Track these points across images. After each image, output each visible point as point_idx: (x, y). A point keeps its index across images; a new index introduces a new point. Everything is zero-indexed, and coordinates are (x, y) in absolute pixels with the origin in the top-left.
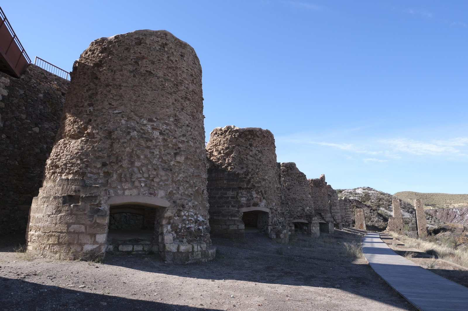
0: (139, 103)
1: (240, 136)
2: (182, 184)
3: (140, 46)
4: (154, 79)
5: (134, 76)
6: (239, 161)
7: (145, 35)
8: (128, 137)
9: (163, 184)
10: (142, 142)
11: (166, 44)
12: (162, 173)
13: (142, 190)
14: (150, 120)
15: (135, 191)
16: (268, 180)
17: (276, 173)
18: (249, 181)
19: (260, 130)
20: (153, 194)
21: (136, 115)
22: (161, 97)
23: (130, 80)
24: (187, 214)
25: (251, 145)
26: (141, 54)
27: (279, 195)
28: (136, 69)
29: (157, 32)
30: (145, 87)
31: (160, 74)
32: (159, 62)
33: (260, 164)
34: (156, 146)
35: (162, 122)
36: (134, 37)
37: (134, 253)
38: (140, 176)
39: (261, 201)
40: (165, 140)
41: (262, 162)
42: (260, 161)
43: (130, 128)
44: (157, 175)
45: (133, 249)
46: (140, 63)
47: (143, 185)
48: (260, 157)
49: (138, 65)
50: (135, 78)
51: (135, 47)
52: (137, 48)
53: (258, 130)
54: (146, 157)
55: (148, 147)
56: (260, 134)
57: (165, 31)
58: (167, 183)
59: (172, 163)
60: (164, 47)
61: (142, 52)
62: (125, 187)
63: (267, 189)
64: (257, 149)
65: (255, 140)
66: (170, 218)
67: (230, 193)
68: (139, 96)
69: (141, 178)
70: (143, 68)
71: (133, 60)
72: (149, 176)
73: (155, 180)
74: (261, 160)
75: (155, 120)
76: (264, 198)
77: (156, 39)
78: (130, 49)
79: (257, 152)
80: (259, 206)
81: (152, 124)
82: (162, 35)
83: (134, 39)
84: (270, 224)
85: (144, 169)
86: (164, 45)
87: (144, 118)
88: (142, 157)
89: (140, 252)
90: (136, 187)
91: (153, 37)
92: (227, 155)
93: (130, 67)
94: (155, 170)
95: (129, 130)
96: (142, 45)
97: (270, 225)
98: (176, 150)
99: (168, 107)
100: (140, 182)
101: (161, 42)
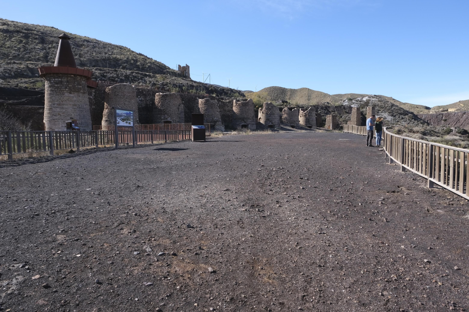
1: (162, 97)
6: (162, 105)
16: (172, 111)
18: (165, 111)
25: (166, 99)
31: (120, 94)
33: (169, 106)
39: (168, 118)
56: (169, 95)
63: (171, 114)
65: (167, 97)
67: (159, 116)
74: (170, 104)
77: (118, 86)
79: (168, 102)
92: (159, 103)
93: (114, 94)
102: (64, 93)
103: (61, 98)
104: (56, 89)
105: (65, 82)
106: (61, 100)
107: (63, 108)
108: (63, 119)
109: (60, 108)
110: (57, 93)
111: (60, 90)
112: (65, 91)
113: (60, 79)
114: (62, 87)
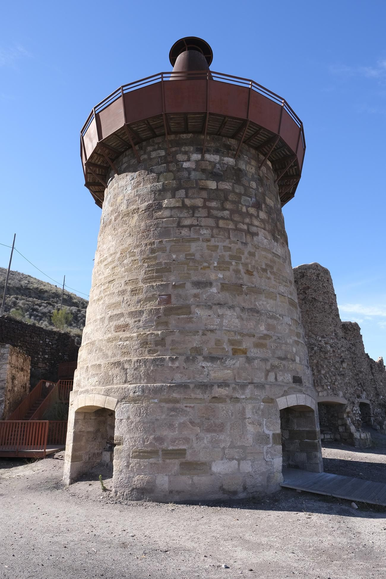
0: (313, 324)
2: (349, 385)
3: (304, 279)
4: (319, 304)
5: (305, 303)
7: (306, 269)
8: (313, 352)
9: (340, 386)
10: (322, 354)
11: (319, 274)
12: (339, 378)
13: (329, 392)
14: (323, 337)
15: (325, 393)
16: (364, 372)
17: (368, 365)
19: (350, 323)
20: (336, 395)
21: (313, 333)
22: (326, 318)
23: (303, 306)
24: (356, 409)
26: (306, 285)
27: (374, 386)
28: (305, 297)
29: (312, 265)
30: (314, 311)
32: (318, 290)
33: (355, 357)
34: (330, 357)
35: (329, 337)
36: (299, 271)
37: (325, 440)
38: (326, 381)
39: (362, 393)
40: (334, 351)
41: (356, 355)
42: (355, 354)
43: (312, 345)
44: (336, 379)
45: (324, 437)
46: (307, 292)
47: (329, 387)
48: (354, 350)
49: (306, 294)
50: (306, 305)
51: (301, 280)
52: (303, 280)
53: (348, 324)
54: (327, 366)
55: (326, 358)
56: (351, 328)
57: (316, 263)
58: (342, 385)
59: (341, 369)
60: (318, 277)
61: (307, 283)
62: (319, 390)
63: (364, 381)
64: (350, 342)
65: (347, 333)
66: (348, 413)
68: (312, 319)
69: (327, 382)
70: (310, 296)
71: (302, 290)
72: (332, 381)
73: (335, 384)
74: (356, 352)
75: (325, 336)
76: (364, 390)
78: (298, 281)
79: (351, 346)
80: (361, 398)
81: (324, 339)
82: (315, 267)
83: (299, 273)
84: (372, 415)
85: (328, 375)
86: (318, 275)
87: (318, 335)
88: (325, 366)
89: (329, 440)
90: (326, 390)
91: (311, 270)
94: (334, 375)
95: (312, 346)
96: (305, 277)
97: (372, 417)
98: (340, 358)
99: (331, 325)
100: (327, 386)
101: (316, 273)
102: (254, 229)
103: (240, 251)
104: (214, 204)
105: (253, 179)
106: (245, 265)
107: (255, 311)
108: (261, 386)
109: (243, 309)
110: (221, 223)
111: (232, 212)
112: (256, 222)
113: (230, 161)
114: (240, 195)
